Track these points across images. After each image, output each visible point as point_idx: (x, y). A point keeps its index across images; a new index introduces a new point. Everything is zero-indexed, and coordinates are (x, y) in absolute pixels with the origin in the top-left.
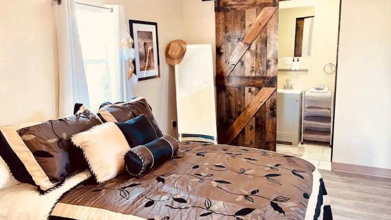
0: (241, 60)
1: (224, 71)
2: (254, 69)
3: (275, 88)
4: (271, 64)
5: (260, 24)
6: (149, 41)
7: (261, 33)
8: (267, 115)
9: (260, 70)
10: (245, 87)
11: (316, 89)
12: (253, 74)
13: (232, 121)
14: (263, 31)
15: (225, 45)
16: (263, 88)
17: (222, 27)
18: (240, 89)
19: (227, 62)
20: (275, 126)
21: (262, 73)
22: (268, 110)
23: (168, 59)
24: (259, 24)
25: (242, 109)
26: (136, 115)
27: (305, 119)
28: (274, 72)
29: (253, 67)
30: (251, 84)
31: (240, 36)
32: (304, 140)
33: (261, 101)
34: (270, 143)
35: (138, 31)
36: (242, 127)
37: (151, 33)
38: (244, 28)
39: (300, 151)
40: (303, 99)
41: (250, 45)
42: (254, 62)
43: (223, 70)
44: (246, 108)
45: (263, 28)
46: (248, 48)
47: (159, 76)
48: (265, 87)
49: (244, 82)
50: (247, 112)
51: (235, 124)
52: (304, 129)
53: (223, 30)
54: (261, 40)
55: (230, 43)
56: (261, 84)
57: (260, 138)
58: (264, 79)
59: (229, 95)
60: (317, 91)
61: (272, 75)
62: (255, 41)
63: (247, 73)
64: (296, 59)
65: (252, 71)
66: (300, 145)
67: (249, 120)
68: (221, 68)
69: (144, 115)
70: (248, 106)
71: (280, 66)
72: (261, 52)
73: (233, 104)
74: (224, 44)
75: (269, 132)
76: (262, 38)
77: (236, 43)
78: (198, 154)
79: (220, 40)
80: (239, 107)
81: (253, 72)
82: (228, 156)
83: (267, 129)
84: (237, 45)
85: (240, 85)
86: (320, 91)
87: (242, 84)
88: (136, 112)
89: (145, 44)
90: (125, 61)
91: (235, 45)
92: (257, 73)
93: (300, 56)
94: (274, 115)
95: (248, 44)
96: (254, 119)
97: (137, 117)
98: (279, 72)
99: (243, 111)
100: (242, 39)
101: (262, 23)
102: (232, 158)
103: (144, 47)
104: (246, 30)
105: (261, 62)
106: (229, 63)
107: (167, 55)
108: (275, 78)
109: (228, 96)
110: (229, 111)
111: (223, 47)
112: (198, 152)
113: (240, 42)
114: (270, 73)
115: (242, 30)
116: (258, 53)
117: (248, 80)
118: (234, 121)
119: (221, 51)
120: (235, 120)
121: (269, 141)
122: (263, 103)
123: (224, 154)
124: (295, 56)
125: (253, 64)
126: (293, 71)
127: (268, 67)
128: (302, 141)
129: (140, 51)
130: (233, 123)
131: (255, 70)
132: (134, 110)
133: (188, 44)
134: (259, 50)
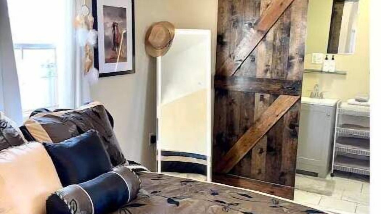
0: (251, 55)
1: (228, 68)
2: (270, 67)
3: (299, 97)
4: (295, 62)
5: (282, 4)
6: (121, 21)
7: (283, 17)
8: (285, 134)
9: (278, 70)
10: (254, 93)
11: (357, 100)
12: (268, 75)
13: (234, 138)
14: (285, 15)
15: (230, 32)
16: (280, 96)
17: (227, 7)
18: (249, 95)
19: (231, 56)
20: (294, 150)
21: (280, 74)
22: (287, 128)
23: (147, 48)
24: (280, 4)
25: (249, 124)
26: (83, 130)
27: (337, 142)
28: (298, 73)
29: (269, 66)
30: (263, 88)
31: (253, 20)
32: (335, 171)
33: (277, 114)
34: (286, 174)
35: (104, 7)
36: (248, 148)
37: (125, 9)
38: (258, 9)
39: (328, 186)
40: (337, 113)
41: (265, 33)
42: (270, 58)
43: (225, 67)
44: (255, 123)
45: (286, 10)
46: (262, 39)
47: (133, 71)
48: (284, 94)
49: (254, 85)
50: (256, 128)
51: (238, 143)
52: (336, 155)
53: (228, 11)
54: (282, 27)
55: (237, 29)
56: (279, 90)
57: (272, 166)
58: (284, 83)
59: (232, 103)
60: (358, 103)
61: (294, 78)
62: (273, 28)
63: (259, 74)
64: (330, 56)
65: (266, 71)
66: (329, 178)
67: (258, 140)
68: (223, 64)
69: (94, 131)
70: (258, 120)
71: (307, 65)
72: (281, 45)
73: (237, 116)
74: (229, 30)
75: (286, 159)
76: (283, 24)
77: (246, 30)
78: (170, 201)
79: (224, 24)
80: (245, 121)
81: (268, 72)
82: (218, 206)
83: (283, 154)
84: (247, 33)
85: (249, 90)
86: (362, 103)
87: (251, 88)
88: (83, 126)
89: (114, 25)
90: (81, 48)
91: (245, 32)
92: (273, 74)
93: (336, 52)
94: (294, 135)
95: (262, 32)
96: (266, 138)
97: (83, 135)
98: (305, 74)
99: (251, 126)
100: (255, 24)
101: (284, 3)
102: (223, 210)
103: (112, 28)
104: (261, 11)
105: (280, 59)
106: (234, 58)
107: (147, 43)
108: (299, 83)
109: (230, 104)
110: (231, 126)
111: (227, 35)
112: (171, 196)
113: (252, 29)
114: (292, 75)
115: (256, 13)
116: (277, 45)
117: (260, 83)
118: (238, 140)
119: (225, 40)
120: (238, 137)
121: (285, 171)
122: (278, 118)
123: (211, 203)
124: (328, 52)
125: (269, 61)
126: (326, 72)
127: (290, 66)
128: (332, 172)
129: (107, 34)
130: (236, 142)
131: (271, 69)
132: (81, 123)
133: (177, 28)
134: (277, 41)
